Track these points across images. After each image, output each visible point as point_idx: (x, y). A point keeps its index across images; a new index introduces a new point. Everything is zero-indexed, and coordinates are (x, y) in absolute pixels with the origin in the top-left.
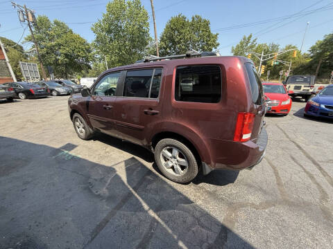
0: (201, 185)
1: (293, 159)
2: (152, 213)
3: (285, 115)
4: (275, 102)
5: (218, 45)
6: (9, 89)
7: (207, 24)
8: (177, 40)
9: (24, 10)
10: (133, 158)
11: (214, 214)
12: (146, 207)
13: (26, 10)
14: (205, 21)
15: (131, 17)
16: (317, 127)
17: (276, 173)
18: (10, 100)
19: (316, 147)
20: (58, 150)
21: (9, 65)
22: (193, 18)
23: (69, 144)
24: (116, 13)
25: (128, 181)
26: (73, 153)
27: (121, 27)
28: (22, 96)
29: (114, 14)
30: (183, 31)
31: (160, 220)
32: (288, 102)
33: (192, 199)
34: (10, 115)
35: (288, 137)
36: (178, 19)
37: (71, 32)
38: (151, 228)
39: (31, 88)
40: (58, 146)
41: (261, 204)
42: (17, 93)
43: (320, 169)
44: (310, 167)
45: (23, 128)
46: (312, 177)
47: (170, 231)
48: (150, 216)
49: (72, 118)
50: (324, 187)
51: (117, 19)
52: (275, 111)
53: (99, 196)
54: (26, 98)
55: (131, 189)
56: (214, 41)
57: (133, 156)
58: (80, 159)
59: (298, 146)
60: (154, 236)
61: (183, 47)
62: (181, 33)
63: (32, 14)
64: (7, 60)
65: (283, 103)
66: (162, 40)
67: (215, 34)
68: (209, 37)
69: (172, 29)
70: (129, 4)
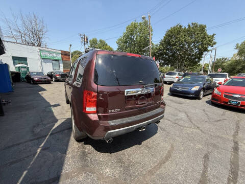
0: (87, 146)
1: (206, 157)
2: (39, 150)
5: (215, 43)
7: (203, 28)
8: (172, 43)
12: (42, 145)
13: (85, 36)
14: (201, 26)
22: (189, 26)
23: (58, 104)
24: (131, 30)
25: (54, 129)
26: (53, 109)
27: (133, 39)
29: (130, 32)
31: (37, 155)
33: (67, 152)
38: (27, 157)
47: (32, 163)
51: (132, 34)
53: (33, 132)
55: (49, 134)
56: (210, 41)
60: (23, 161)
63: (87, 38)
66: (161, 44)
67: (212, 35)
68: (204, 38)
69: (169, 36)
70: (140, 24)
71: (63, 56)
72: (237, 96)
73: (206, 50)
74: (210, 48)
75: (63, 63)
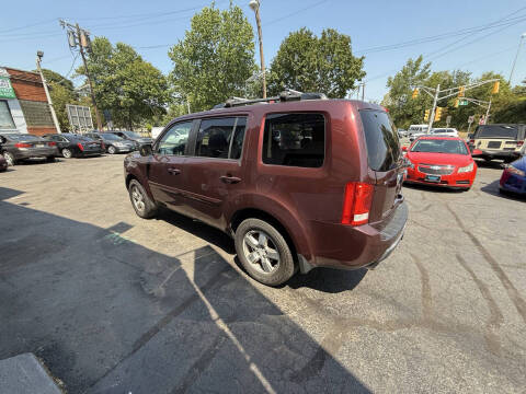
0: (301, 290)
1: (460, 259)
2: (221, 324)
3: (467, 190)
4: (449, 167)
5: (364, 74)
6: (51, 144)
7: (346, 42)
8: (296, 68)
9: (76, 30)
10: (208, 247)
11: (310, 332)
12: (214, 315)
13: (79, 30)
14: (343, 38)
15: (227, 35)
16: (517, 210)
17: (425, 280)
18: (50, 159)
19: (504, 243)
20: (107, 232)
21: (52, 109)
22: (324, 34)
23: (121, 223)
24: (206, 27)
25: (196, 279)
26: (125, 236)
27: (211, 51)
28: (67, 153)
29: (202, 31)
30: (307, 54)
31: (230, 334)
32: (469, 169)
33: (282, 310)
34: (48, 180)
35: (460, 225)
36: (299, 36)
37: (140, 59)
38: (216, 344)
39: (80, 143)
40: (106, 226)
41: (388, 323)
42: (61, 150)
43: (503, 277)
44: (486, 273)
45: (63, 199)
46: (483, 288)
47: (242, 350)
48: (217, 327)
49: (128, 187)
50: (500, 305)
51: (207, 38)
52: (446, 182)
53: (152, 296)
54: (72, 157)
55: (197, 290)
56: (358, 69)
57: (208, 243)
58: (133, 245)
59: (475, 241)
60: (217, 354)
61: (307, 79)
62: (303, 58)
63: (87, 36)
64: (50, 102)
65: (460, 170)
66: (274, 68)
67: (360, 57)
68: (348, 62)
69: (289, 52)
70: (225, 16)
71: (17, 87)
72: (436, 168)
73: (351, 86)
74: (356, 83)
75: (23, 108)
